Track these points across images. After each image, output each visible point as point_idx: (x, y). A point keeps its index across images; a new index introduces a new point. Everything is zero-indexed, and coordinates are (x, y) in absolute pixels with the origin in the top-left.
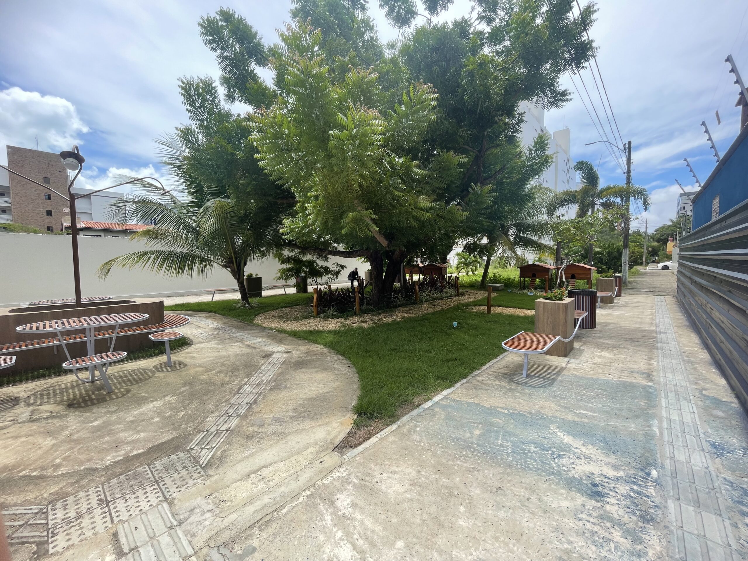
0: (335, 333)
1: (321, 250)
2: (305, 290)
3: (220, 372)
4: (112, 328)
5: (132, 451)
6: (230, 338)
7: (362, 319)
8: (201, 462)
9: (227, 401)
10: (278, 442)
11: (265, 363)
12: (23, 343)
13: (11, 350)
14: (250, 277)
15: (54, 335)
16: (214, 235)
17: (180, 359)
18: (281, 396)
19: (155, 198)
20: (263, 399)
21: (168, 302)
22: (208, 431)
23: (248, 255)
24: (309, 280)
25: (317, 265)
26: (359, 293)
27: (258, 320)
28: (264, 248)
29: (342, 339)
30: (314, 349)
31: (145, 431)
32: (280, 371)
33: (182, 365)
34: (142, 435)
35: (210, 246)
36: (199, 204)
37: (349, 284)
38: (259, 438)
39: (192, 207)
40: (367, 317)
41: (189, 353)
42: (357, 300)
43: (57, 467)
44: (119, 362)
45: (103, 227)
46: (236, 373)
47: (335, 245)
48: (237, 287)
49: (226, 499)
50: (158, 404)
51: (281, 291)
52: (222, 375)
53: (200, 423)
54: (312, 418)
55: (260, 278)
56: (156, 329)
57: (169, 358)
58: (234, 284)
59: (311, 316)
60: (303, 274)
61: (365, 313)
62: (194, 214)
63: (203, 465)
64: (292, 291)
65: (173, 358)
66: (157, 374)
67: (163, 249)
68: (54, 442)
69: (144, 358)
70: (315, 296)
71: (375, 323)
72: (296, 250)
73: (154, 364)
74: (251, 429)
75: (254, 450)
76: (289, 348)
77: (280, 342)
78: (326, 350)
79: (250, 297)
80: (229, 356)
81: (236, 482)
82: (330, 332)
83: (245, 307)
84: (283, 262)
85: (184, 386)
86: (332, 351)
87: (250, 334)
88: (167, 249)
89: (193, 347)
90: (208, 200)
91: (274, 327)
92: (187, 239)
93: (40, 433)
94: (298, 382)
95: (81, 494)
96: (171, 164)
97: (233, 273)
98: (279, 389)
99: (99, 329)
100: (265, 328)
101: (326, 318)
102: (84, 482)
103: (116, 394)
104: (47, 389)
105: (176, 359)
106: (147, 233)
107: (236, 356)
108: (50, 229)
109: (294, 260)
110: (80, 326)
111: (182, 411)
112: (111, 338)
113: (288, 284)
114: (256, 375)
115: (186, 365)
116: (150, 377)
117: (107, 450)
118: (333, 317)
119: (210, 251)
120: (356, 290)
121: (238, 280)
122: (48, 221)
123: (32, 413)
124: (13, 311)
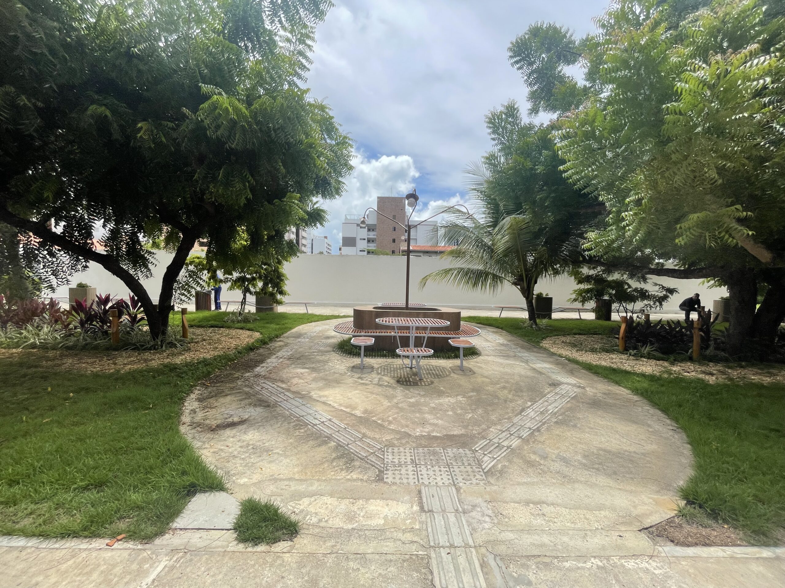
0: (652, 378)
1: (637, 268)
2: (608, 318)
3: (504, 388)
4: (425, 329)
5: (433, 431)
6: (515, 356)
7: (703, 368)
8: (483, 467)
9: (509, 418)
10: (563, 484)
11: (551, 391)
12: (378, 331)
13: (372, 334)
14: (540, 296)
15: (392, 328)
16: (507, 252)
17: (470, 366)
18: (569, 434)
19: (460, 222)
20: (548, 429)
21: (464, 314)
22: (491, 440)
23: (539, 274)
24: (615, 306)
25: (630, 287)
26: (701, 330)
27: (546, 344)
28: (558, 265)
29: (663, 389)
30: (618, 392)
31: (442, 419)
32: (569, 405)
33: (471, 371)
34: (440, 422)
35: (503, 264)
36: (495, 224)
37: (682, 316)
38: (541, 469)
39: (489, 226)
40: (713, 368)
41: (478, 363)
42: (696, 340)
43: (390, 423)
44: (427, 357)
45: (423, 249)
46: (520, 394)
47: (661, 261)
48: (525, 306)
49: (504, 513)
50: (453, 400)
51: (574, 315)
52: (506, 392)
53: (484, 430)
54: (609, 475)
55: (551, 299)
56: (454, 336)
57: (462, 363)
58: (523, 302)
59: (614, 350)
60: (606, 297)
61: (711, 361)
62: (490, 234)
63: (485, 471)
64: (591, 316)
65: (465, 363)
66: (452, 375)
67: (463, 266)
68: (389, 404)
69: (444, 358)
70: (623, 326)
71: (731, 379)
72: (599, 268)
73: (451, 365)
74: (533, 457)
75: (535, 480)
76: (582, 382)
77: (571, 372)
78: (636, 398)
79: (539, 317)
80: (513, 375)
81: (514, 502)
82: (643, 375)
83: (532, 327)
84: (580, 282)
85: (472, 392)
86: (645, 401)
87: (536, 357)
88: (466, 266)
89: (481, 357)
90: (503, 219)
91: (564, 355)
92: (482, 257)
93: (383, 395)
94: (592, 426)
95: (402, 449)
96: (475, 189)
97: (523, 291)
98: (567, 425)
99: (418, 328)
100: (553, 354)
101: (639, 356)
102: (404, 441)
103: (424, 382)
104: (387, 366)
105: (467, 365)
106: (452, 253)
107: (521, 376)
108: (393, 252)
109: (594, 279)
110: (407, 325)
111: (469, 413)
112: (424, 337)
113: (585, 307)
114: (541, 401)
115: (474, 373)
116: (447, 376)
117: (418, 424)
118: (649, 357)
119: (503, 268)
120: (695, 325)
121: (527, 298)
122: (393, 246)
123: (380, 379)
124: (374, 308)
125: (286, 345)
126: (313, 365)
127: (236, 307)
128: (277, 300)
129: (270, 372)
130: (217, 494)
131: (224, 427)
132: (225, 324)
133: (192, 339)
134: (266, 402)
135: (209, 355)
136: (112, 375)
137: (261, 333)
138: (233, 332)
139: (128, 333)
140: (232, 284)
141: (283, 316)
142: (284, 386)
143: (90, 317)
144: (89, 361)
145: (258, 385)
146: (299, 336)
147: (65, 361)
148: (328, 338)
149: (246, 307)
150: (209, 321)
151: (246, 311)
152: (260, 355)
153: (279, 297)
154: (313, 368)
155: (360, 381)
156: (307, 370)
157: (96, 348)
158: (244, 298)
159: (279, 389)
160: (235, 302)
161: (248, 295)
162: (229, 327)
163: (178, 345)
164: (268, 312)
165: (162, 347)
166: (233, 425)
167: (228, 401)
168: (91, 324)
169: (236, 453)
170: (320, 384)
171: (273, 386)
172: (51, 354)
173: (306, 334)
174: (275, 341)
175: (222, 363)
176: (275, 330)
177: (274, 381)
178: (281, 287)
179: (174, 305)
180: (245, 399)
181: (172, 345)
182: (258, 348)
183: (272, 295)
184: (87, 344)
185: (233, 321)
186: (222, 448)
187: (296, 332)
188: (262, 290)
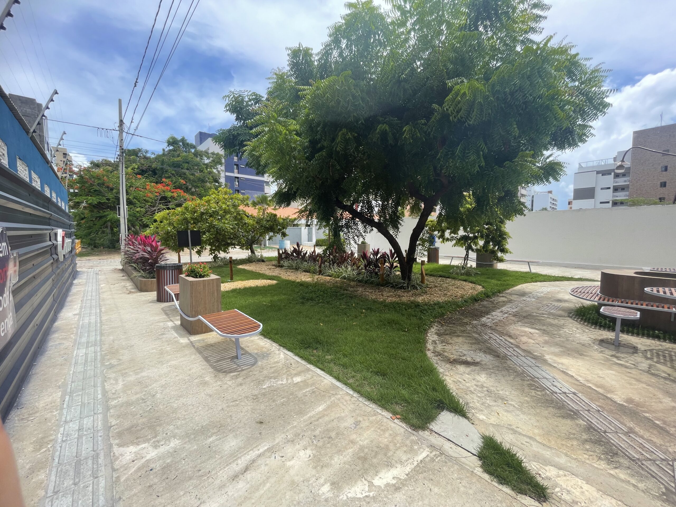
12: (645, 303)
13: (639, 306)
93: (659, 388)
104: (663, 351)
122: (662, 192)
123: (650, 366)
124: (636, 273)
125: (510, 301)
126: (545, 328)
127: (460, 262)
128: (497, 257)
129: (496, 324)
130: (460, 417)
131: (459, 362)
132: (451, 276)
133: (427, 284)
134: (495, 352)
135: (441, 299)
136: (382, 303)
137: (483, 287)
138: (458, 283)
139: (389, 275)
140: (457, 242)
141: (504, 273)
142: (512, 341)
143: (369, 263)
144: (369, 291)
145: (486, 334)
146: (523, 294)
147: (358, 289)
148: (560, 301)
149: (468, 262)
150: (438, 271)
151: (469, 265)
152: (484, 306)
153: (499, 254)
154: (544, 330)
155: (615, 360)
156: (537, 331)
157: (372, 283)
158: (467, 255)
159: (506, 342)
160: (459, 257)
161: (470, 252)
162: (454, 278)
163: (418, 288)
164: (488, 268)
165: (408, 288)
166: (466, 363)
167: (460, 341)
168: (369, 268)
169: (472, 389)
170: (557, 350)
171: (501, 338)
172: (352, 283)
173: (531, 293)
174: (498, 296)
175: (452, 308)
176: (497, 285)
177: (501, 334)
178: (503, 245)
179: (416, 258)
180: (475, 343)
181: (414, 287)
182: (482, 300)
183: (493, 252)
184: (368, 280)
185: (457, 274)
186: (460, 380)
187: (519, 290)
188: (483, 247)
